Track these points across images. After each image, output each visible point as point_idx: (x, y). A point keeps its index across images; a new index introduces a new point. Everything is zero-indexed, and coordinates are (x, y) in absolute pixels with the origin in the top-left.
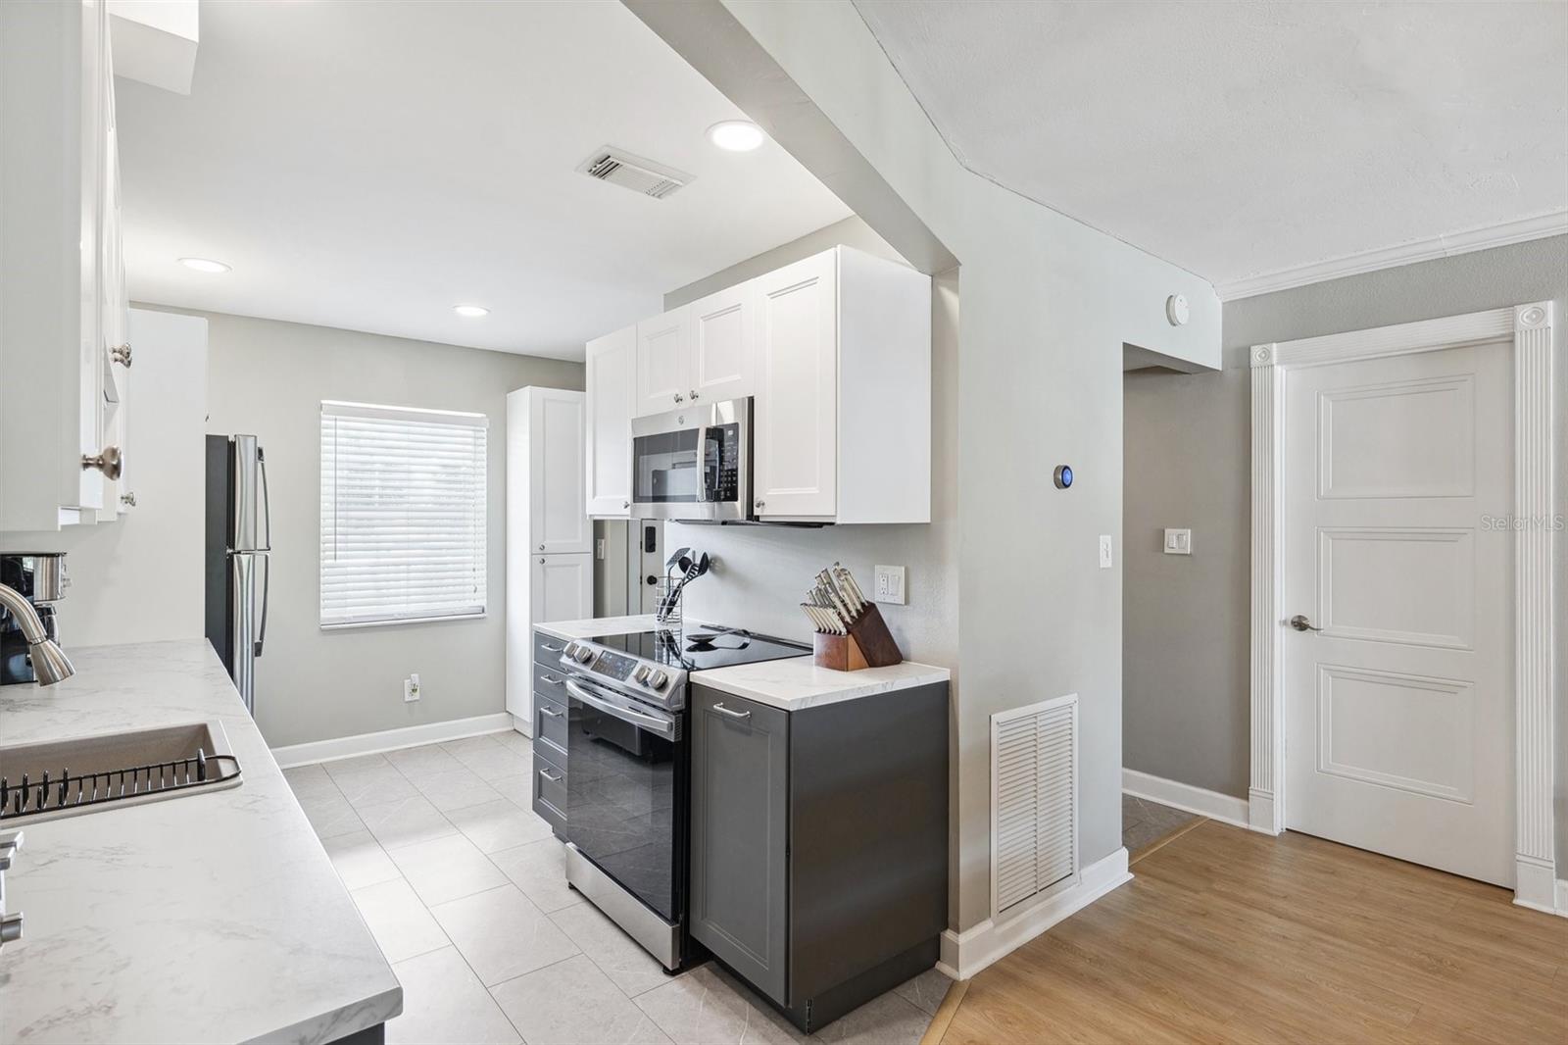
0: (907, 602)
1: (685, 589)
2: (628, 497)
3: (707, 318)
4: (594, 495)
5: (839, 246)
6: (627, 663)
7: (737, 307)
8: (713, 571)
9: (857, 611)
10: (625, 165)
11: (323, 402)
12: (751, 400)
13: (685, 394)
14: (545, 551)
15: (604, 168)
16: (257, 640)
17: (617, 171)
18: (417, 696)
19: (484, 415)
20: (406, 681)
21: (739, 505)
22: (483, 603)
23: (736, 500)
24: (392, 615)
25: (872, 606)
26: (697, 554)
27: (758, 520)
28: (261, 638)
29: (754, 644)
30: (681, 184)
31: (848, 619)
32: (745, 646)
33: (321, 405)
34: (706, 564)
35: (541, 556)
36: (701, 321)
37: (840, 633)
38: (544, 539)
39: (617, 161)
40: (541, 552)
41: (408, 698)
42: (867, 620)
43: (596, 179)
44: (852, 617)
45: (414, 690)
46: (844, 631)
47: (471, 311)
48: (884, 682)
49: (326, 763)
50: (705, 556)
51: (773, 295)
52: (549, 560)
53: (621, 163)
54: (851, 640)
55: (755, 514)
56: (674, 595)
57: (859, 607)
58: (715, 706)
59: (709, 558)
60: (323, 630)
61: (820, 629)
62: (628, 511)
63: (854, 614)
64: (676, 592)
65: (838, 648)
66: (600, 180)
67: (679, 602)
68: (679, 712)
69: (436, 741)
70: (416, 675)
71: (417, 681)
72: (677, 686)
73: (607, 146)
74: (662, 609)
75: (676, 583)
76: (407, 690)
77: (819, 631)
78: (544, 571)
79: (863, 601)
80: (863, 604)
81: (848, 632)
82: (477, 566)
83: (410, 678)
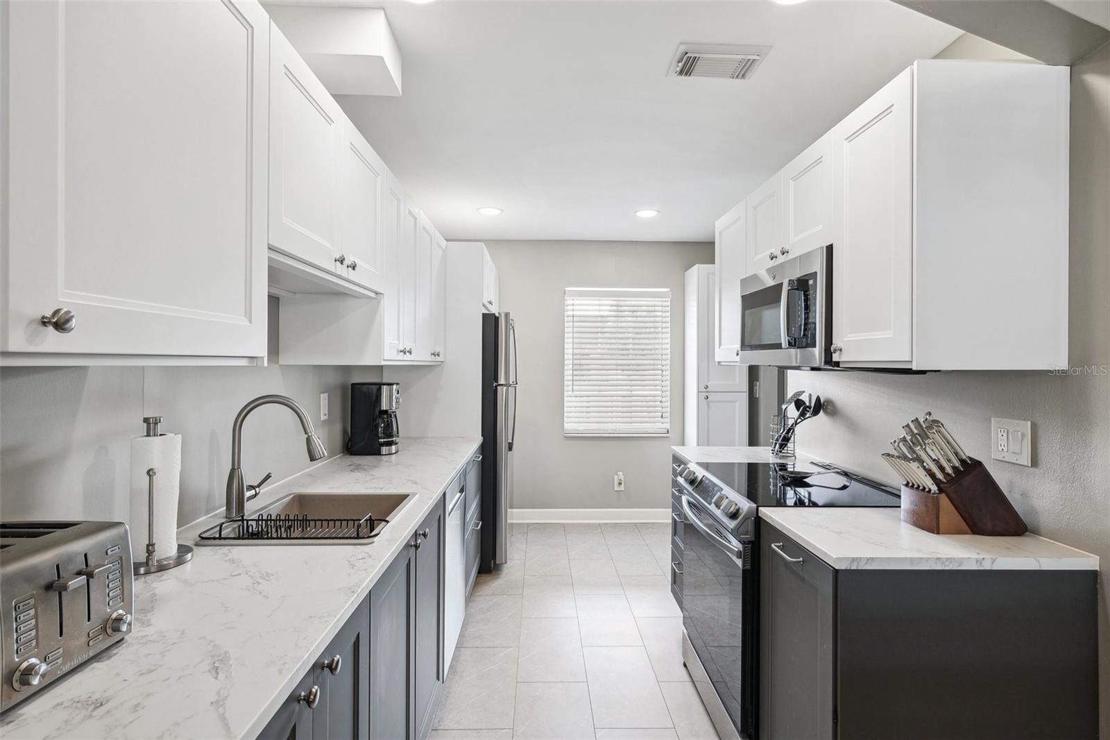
0: (1035, 462)
1: (797, 428)
2: (738, 346)
3: (795, 179)
4: (720, 345)
5: (915, 63)
6: (716, 489)
7: (819, 161)
8: (826, 412)
9: (954, 468)
10: (701, 56)
11: (566, 289)
12: (830, 249)
13: (778, 253)
14: (708, 390)
15: (688, 66)
16: (511, 441)
17: (699, 66)
18: (622, 488)
19: (668, 290)
20: (616, 476)
21: (817, 352)
22: (668, 426)
23: (814, 346)
24: (607, 430)
25: (978, 464)
26: (812, 397)
27: (839, 366)
28: (512, 440)
29: (855, 486)
30: (758, 58)
31: (940, 476)
32: (845, 487)
33: (565, 291)
34: (820, 406)
35: (705, 393)
36: (791, 181)
37: (930, 491)
38: (708, 381)
39: (693, 55)
40: (705, 390)
41: (616, 488)
42: (967, 481)
43: (683, 78)
44: (946, 475)
45: (620, 484)
46: (934, 488)
47: (647, 214)
48: (982, 557)
49: (566, 524)
50: (818, 399)
51: (850, 138)
52: (712, 397)
53: (697, 55)
54: (944, 499)
55: (834, 360)
56: (788, 433)
57: (957, 464)
58: (773, 545)
59: (822, 401)
60: (566, 437)
61: (908, 483)
62: (738, 358)
63: (949, 470)
64: (790, 429)
65: (926, 506)
66: (687, 78)
67: (792, 438)
68: (750, 542)
69: (635, 521)
70: (621, 473)
71: (622, 477)
72: (746, 519)
73: (681, 43)
74: (776, 443)
75: (791, 422)
76: (616, 482)
77: (907, 485)
78: (708, 405)
79: (964, 457)
80: (963, 462)
81: (941, 490)
82: (664, 399)
83: (617, 475)
